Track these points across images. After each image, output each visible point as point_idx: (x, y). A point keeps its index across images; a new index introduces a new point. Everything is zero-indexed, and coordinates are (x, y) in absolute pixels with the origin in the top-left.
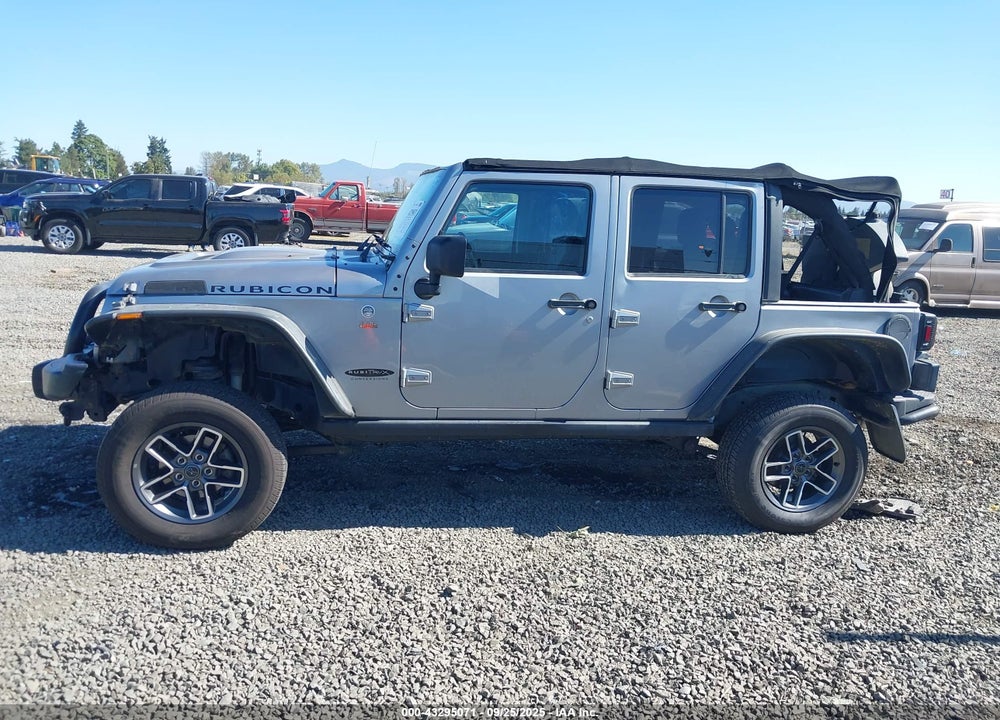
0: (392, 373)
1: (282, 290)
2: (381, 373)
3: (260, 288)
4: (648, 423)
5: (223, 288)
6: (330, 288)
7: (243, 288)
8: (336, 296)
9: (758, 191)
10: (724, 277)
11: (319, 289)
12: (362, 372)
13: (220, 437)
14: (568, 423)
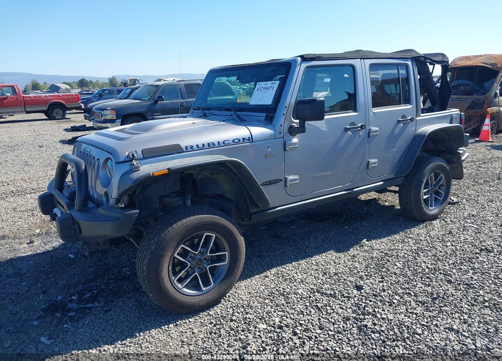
0: (281, 180)
1: (225, 142)
2: (277, 181)
3: (213, 143)
4: (382, 183)
5: (192, 146)
6: (249, 138)
7: (203, 145)
8: (252, 142)
9: (409, 63)
10: (404, 106)
11: (244, 139)
12: (268, 183)
13: (214, 236)
14: (354, 190)
